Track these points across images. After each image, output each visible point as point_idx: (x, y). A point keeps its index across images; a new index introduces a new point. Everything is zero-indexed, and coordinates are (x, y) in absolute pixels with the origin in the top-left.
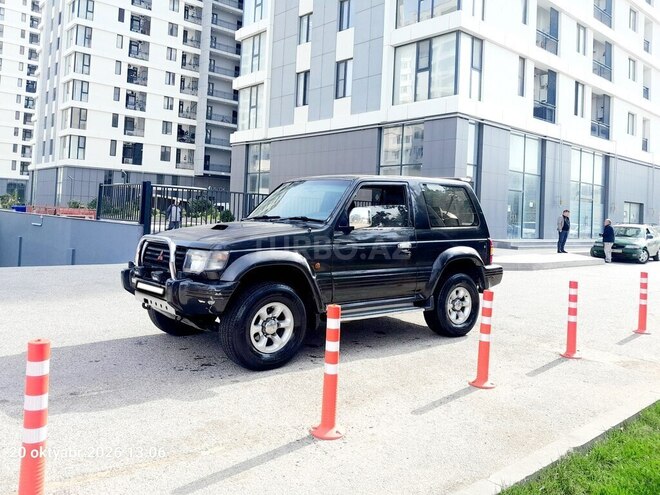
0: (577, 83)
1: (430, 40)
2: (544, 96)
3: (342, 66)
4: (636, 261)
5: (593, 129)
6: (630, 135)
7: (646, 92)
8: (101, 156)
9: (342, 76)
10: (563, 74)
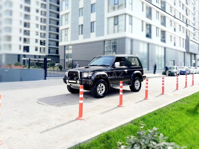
0: (157, 28)
1: (117, 16)
2: (148, 31)
3: (93, 23)
4: (174, 76)
5: (161, 40)
6: (171, 42)
7: (175, 29)
8: (17, 50)
9: (92, 26)
10: (153, 25)
